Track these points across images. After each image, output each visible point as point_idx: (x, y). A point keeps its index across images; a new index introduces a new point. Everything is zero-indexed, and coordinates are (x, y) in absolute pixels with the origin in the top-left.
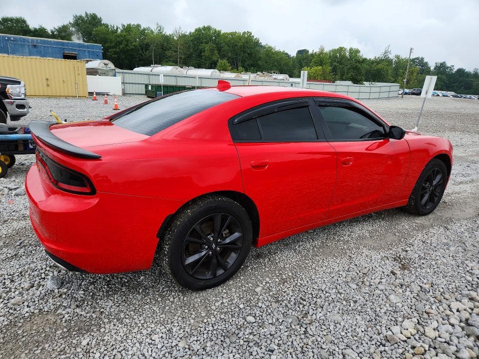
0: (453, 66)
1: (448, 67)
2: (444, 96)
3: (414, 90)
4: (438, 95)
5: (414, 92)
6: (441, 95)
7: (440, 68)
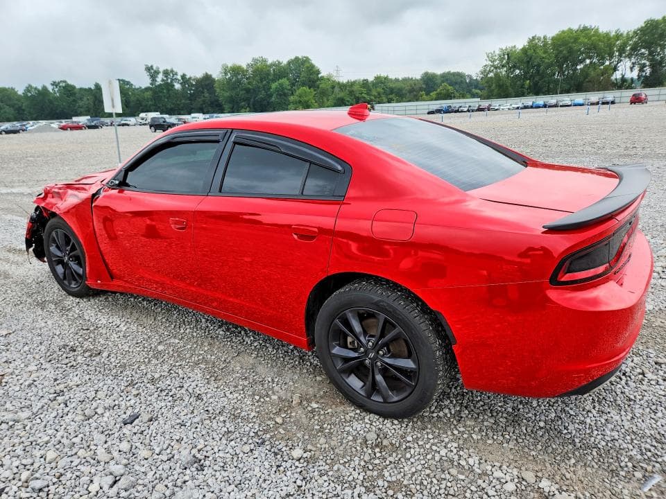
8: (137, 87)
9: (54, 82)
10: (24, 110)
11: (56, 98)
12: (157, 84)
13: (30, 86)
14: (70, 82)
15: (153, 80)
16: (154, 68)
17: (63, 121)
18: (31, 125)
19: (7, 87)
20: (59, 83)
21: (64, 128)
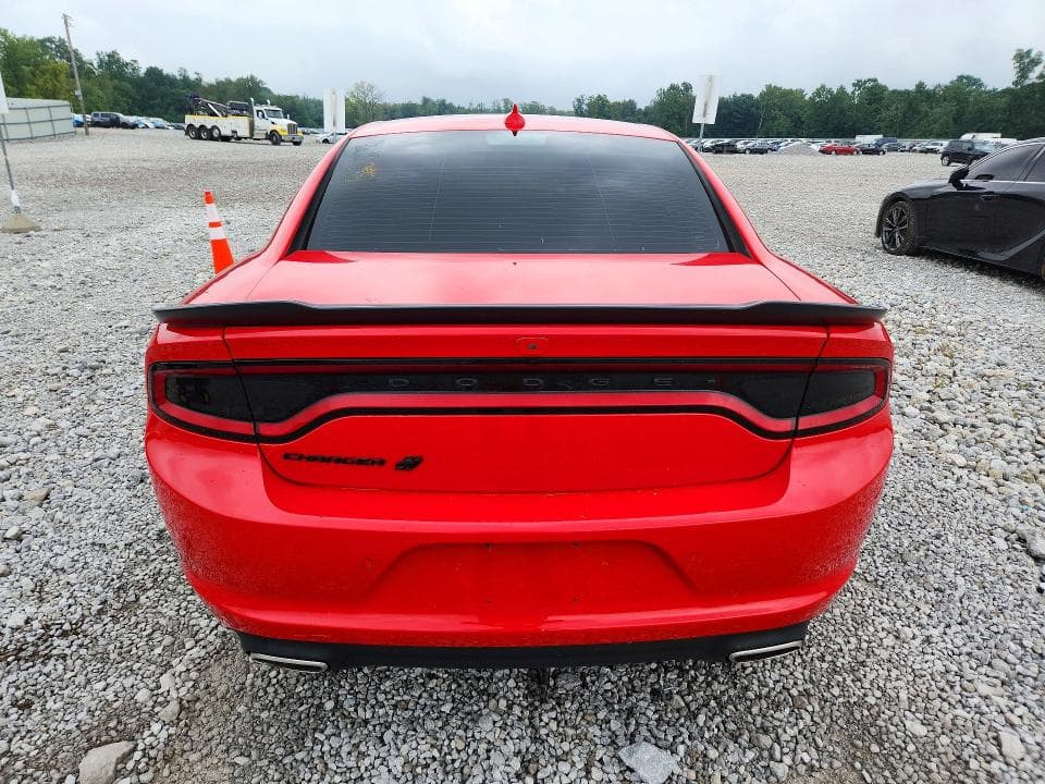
0: (135, 61)
1: (127, 64)
2: (157, 127)
3: (96, 115)
4: (147, 127)
5: (96, 119)
6: (150, 125)
7: (109, 64)
8: (990, 88)
9: (858, 81)
10: (803, 123)
11: (852, 107)
12: (1028, 82)
13: (823, 87)
14: (881, 81)
15: (1022, 76)
16: (1033, 55)
17: (833, 140)
18: (787, 143)
19: (794, 89)
20: (865, 82)
21: (825, 151)
